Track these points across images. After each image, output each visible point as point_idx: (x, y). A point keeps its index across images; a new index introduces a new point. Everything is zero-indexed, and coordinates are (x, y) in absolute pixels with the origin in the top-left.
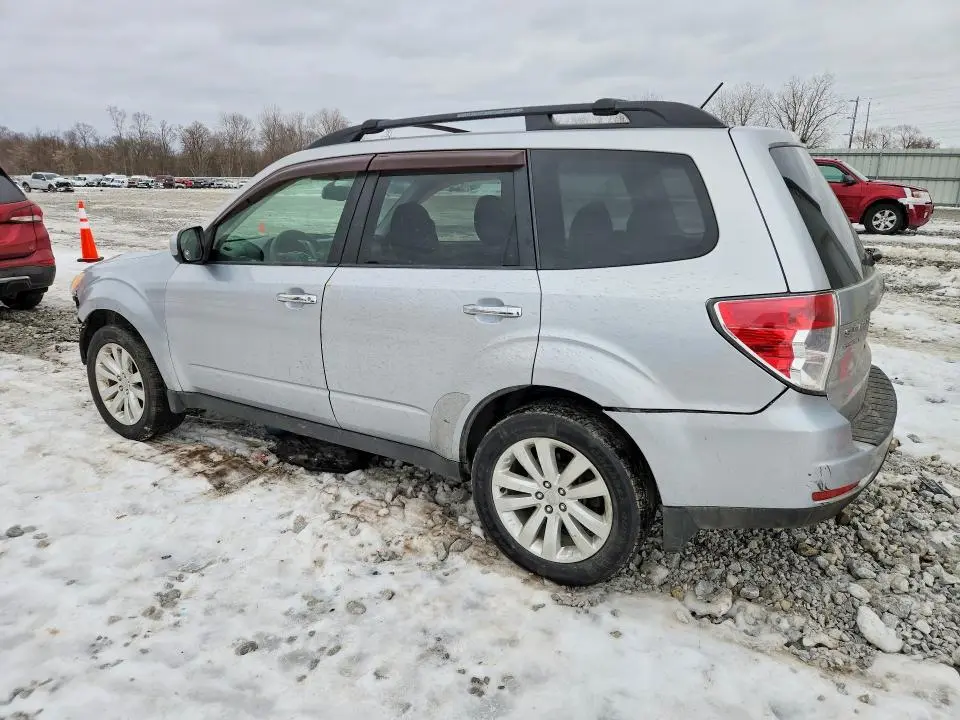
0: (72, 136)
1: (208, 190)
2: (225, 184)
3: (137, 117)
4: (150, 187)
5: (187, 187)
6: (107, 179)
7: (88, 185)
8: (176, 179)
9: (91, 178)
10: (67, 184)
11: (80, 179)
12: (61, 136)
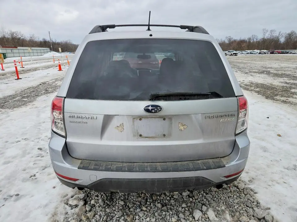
0: (250, 39)
1: (286, 54)
2: (293, 52)
3: (272, 31)
4: (265, 54)
5: (278, 54)
6: (253, 52)
7: (247, 54)
8: (276, 51)
9: (249, 51)
10: (236, 53)
11: (246, 52)
12: (246, 39)
